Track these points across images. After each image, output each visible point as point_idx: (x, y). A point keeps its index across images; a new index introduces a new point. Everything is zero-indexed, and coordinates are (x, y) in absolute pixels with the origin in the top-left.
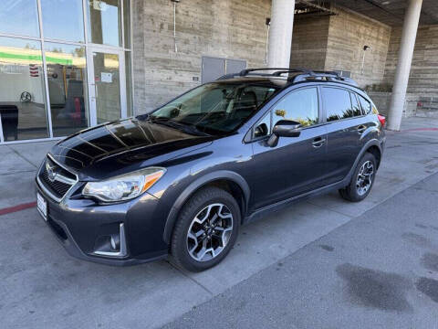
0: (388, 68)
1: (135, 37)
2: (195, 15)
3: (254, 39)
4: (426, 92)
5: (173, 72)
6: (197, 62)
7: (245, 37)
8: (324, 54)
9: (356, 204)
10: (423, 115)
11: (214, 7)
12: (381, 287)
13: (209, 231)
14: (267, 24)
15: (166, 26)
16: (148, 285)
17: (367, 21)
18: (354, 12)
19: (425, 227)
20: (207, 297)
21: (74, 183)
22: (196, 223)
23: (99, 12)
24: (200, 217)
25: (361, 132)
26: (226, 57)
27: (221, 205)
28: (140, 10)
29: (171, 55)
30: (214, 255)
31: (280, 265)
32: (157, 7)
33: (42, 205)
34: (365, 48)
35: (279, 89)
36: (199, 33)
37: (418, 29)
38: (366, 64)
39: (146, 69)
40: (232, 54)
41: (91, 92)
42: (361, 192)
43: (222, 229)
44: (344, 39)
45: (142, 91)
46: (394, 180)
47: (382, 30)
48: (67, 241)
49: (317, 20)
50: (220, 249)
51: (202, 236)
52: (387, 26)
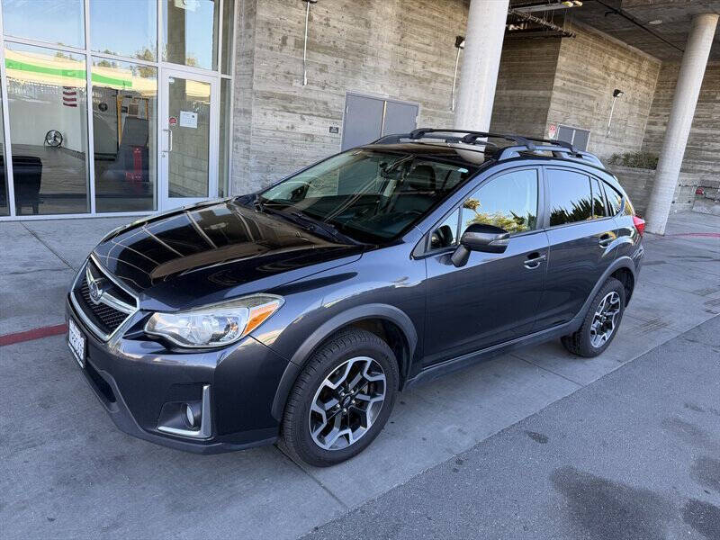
0: (653, 128)
1: (238, 55)
2: (339, 26)
3: (434, 70)
4: (713, 173)
5: (297, 117)
6: (338, 103)
7: (418, 66)
8: (548, 100)
9: (588, 361)
10: (705, 210)
11: (372, 14)
12: (624, 511)
13: (347, 402)
14: (457, 45)
15: (290, 42)
16: (241, 484)
17: (623, 49)
18: (602, 33)
19: (700, 410)
20: (337, 513)
21: (132, 311)
22: (326, 387)
23: (182, 12)
24: (333, 379)
25: (605, 245)
26: (386, 96)
27: (369, 360)
28: (251, 12)
29: (296, 88)
30: (352, 441)
31: (460, 462)
32: (279, 8)
33: (77, 342)
34: (616, 93)
35: (475, 170)
36: (345, 55)
37: (707, 68)
38: (615, 120)
39: (254, 110)
40: (397, 92)
41: (162, 142)
42: (597, 342)
43: (367, 398)
44: (582, 77)
45: (245, 146)
46: (653, 322)
47: (646, 65)
48: (114, 405)
49: (540, 42)
50: (362, 431)
51: (334, 408)
52: (655, 60)
